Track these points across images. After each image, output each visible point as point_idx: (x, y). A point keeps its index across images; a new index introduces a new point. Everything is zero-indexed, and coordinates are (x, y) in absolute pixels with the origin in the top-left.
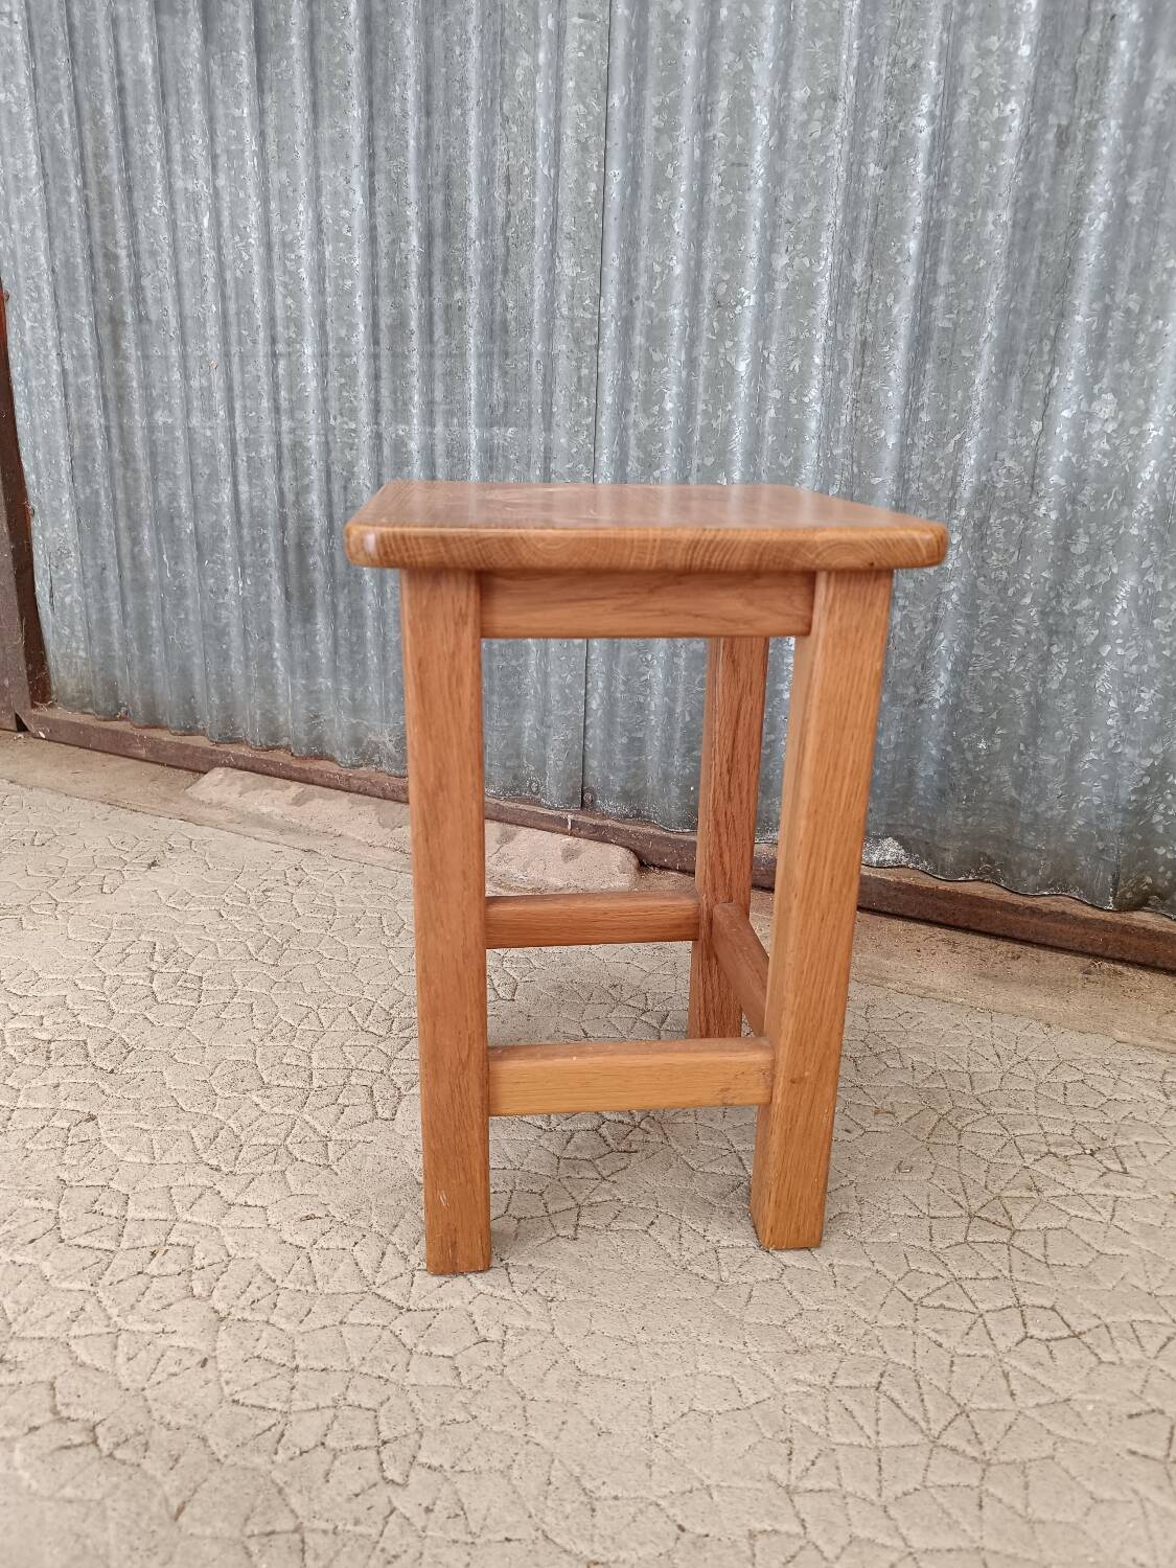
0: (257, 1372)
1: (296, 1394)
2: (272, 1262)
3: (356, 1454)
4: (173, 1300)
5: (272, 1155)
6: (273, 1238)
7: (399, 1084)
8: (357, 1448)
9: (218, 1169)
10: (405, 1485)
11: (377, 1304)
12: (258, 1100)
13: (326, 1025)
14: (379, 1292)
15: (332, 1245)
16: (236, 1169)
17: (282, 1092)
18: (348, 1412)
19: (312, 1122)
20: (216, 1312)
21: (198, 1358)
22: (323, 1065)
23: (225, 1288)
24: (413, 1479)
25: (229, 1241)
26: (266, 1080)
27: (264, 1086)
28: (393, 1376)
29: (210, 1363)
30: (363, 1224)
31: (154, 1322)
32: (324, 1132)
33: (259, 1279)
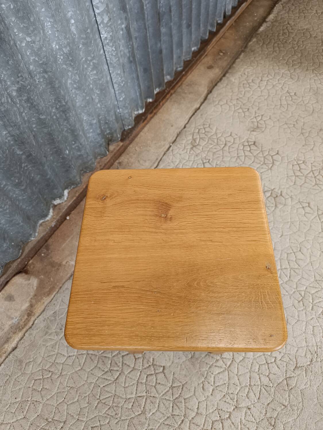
0: (251, 394)
1: (257, 384)
2: (219, 396)
3: (270, 368)
4: (231, 422)
5: (178, 404)
6: (211, 397)
7: (148, 365)
8: (268, 368)
9: (183, 421)
10: (276, 358)
11: (232, 367)
12: (151, 413)
13: (110, 395)
14: (228, 366)
15: (213, 380)
16: (183, 414)
17: (148, 405)
18: (260, 371)
19: (164, 393)
20: (234, 409)
21: (248, 411)
22: (135, 393)
23: (227, 408)
24: (274, 356)
25: (211, 411)
26: (140, 412)
27: (143, 412)
28: (251, 361)
29: (249, 407)
30: (206, 372)
31: (238, 425)
32: (168, 388)
33: (224, 400)
